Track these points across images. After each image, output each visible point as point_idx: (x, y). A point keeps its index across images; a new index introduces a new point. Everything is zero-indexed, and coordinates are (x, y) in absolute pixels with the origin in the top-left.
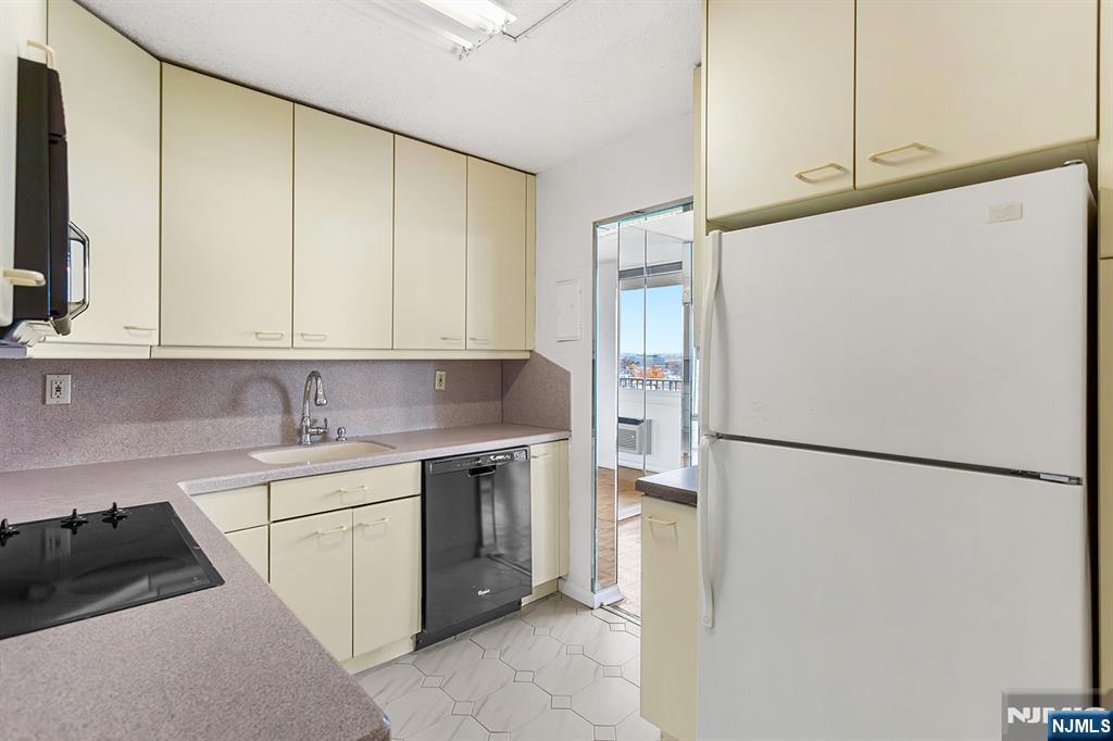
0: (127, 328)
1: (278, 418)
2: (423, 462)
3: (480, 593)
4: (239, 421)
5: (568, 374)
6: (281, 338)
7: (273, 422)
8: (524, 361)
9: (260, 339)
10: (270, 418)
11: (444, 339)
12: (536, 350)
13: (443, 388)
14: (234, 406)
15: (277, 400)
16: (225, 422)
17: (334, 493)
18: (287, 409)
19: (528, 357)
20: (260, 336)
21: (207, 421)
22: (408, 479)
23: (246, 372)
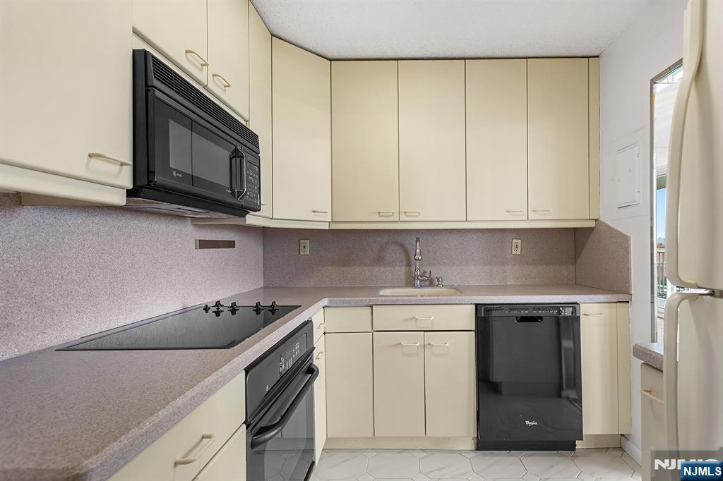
0: (313, 212)
1: (404, 269)
2: (476, 305)
3: (527, 422)
4: (382, 269)
5: (626, 239)
6: (392, 215)
7: (401, 271)
8: (590, 230)
9: (381, 216)
10: (399, 268)
11: (508, 212)
12: (601, 219)
13: (519, 252)
14: (379, 260)
15: (403, 256)
16: (376, 269)
17: (412, 319)
18: (409, 264)
19: (594, 226)
20: (381, 214)
21: (366, 268)
22: (464, 316)
23: (386, 239)
